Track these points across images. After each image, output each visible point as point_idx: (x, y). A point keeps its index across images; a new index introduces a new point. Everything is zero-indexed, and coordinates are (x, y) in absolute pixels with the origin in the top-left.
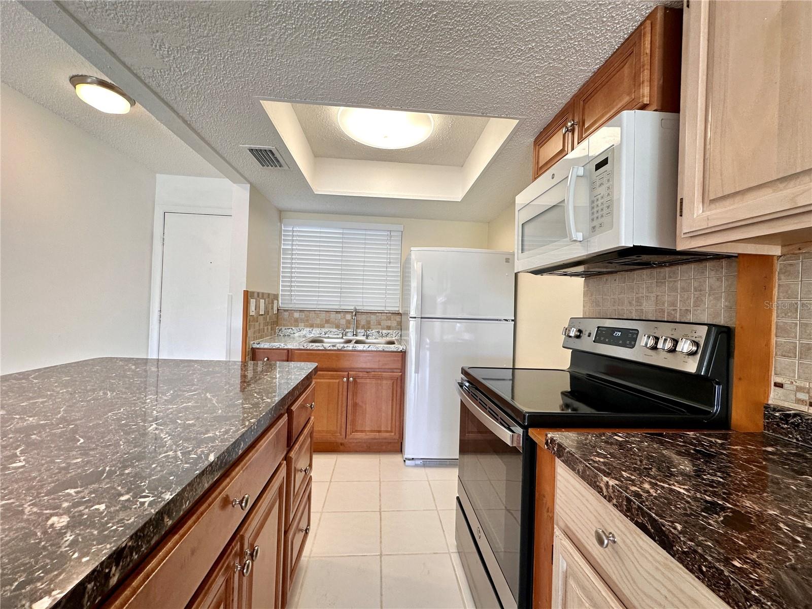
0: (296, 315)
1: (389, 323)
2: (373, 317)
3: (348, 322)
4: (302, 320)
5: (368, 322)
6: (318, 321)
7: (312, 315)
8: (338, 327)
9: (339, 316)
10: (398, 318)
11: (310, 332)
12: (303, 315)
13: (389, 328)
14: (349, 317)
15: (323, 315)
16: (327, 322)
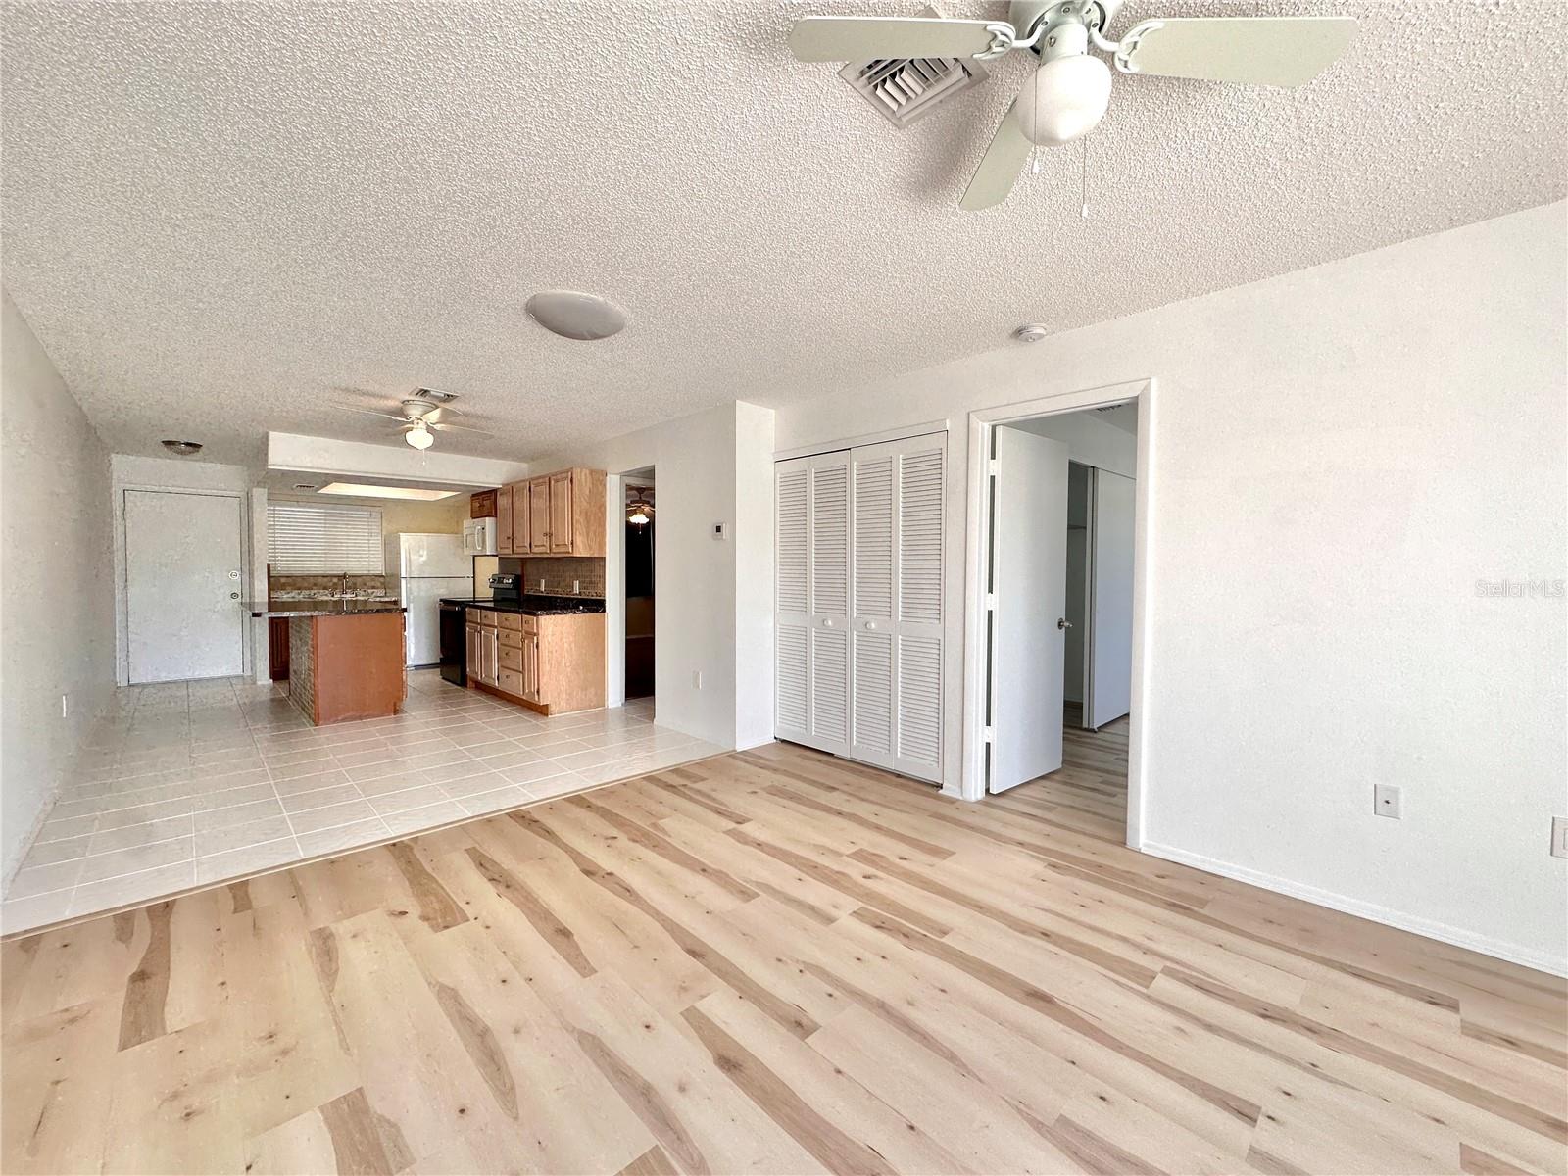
0: (283, 580)
1: (373, 584)
2: (359, 580)
3: (335, 584)
4: (289, 585)
5: (355, 584)
6: (306, 585)
7: (299, 580)
8: (325, 588)
9: (326, 580)
10: (382, 580)
11: (299, 594)
12: (290, 580)
13: (374, 588)
14: (335, 580)
15: (311, 580)
16: (315, 585)
